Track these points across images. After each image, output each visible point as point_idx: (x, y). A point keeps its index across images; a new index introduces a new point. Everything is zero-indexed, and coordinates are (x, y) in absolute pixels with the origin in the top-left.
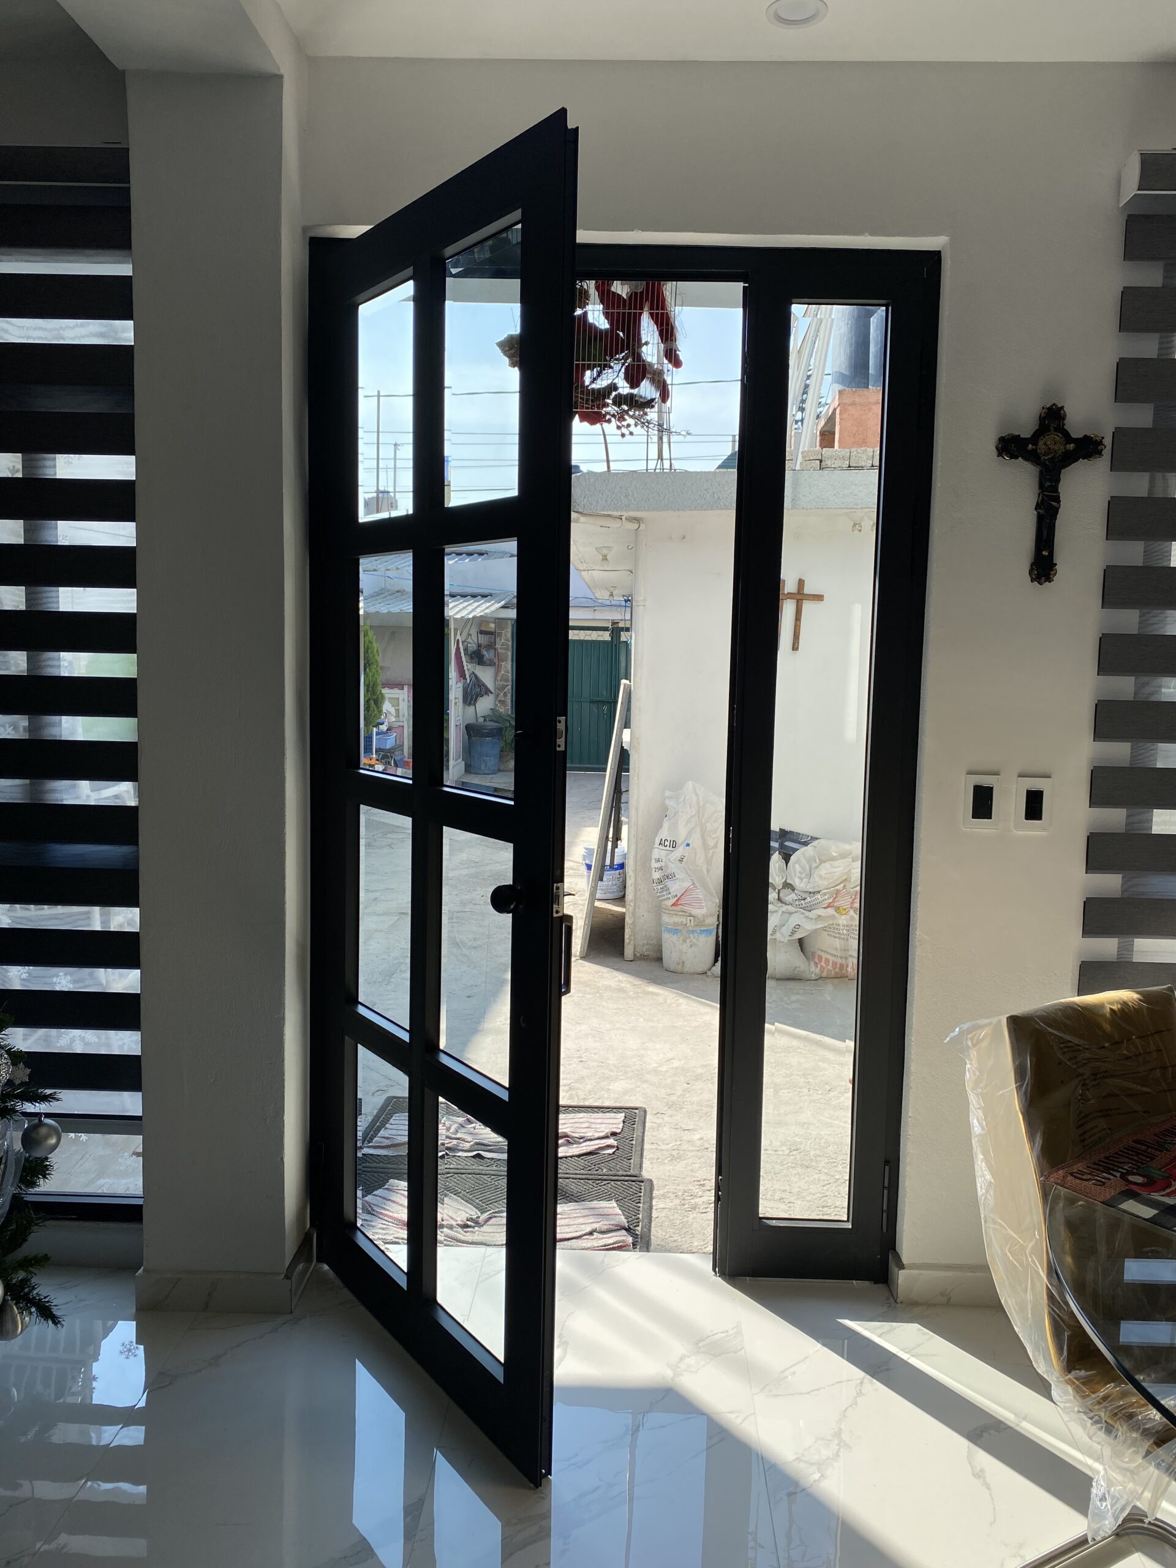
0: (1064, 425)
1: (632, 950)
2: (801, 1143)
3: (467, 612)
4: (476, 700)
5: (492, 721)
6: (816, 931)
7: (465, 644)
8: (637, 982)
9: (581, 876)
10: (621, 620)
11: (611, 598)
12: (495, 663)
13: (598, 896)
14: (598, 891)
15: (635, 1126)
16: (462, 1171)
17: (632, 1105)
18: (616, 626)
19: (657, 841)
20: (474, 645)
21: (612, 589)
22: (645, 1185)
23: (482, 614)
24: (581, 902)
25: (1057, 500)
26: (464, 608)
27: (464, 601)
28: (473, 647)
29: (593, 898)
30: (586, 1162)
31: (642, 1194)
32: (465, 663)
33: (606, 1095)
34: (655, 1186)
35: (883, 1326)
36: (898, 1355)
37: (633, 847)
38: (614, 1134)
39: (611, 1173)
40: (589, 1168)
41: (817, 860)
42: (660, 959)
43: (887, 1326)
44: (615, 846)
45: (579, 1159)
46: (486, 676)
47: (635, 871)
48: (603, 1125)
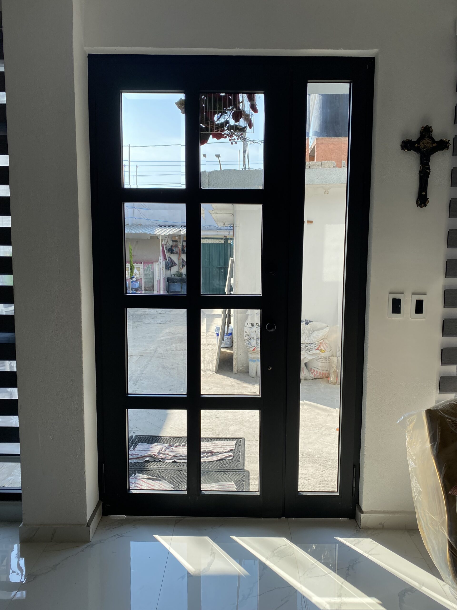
0: (431, 135)
1: (237, 369)
2: (311, 452)
3: (166, 232)
4: (171, 268)
5: (177, 276)
6: (312, 360)
7: (166, 245)
8: (239, 382)
9: (215, 338)
10: (228, 235)
11: (224, 225)
12: (178, 253)
13: (222, 346)
14: (222, 344)
15: (241, 446)
16: (168, 469)
17: (239, 437)
18: (226, 237)
19: (246, 324)
20: (170, 246)
21: (224, 222)
22: (246, 473)
23: (173, 233)
24: (215, 349)
25: (429, 169)
26: (165, 231)
27: (165, 228)
28: (169, 247)
29: (220, 347)
30: (220, 464)
31: (245, 478)
32: (166, 253)
33: (228, 433)
34: (250, 474)
35: (355, 540)
36: (363, 554)
37: (236, 327)
38: (232, 450)
39: (231, 468)
40: (222, 466)
41: (312, 331)
42: (248, 372)
43: (357, 540)
44: (228, 326)
45: (217, 462)
46: (175, 258)
47: (237, 336)
48: (227, 446)
